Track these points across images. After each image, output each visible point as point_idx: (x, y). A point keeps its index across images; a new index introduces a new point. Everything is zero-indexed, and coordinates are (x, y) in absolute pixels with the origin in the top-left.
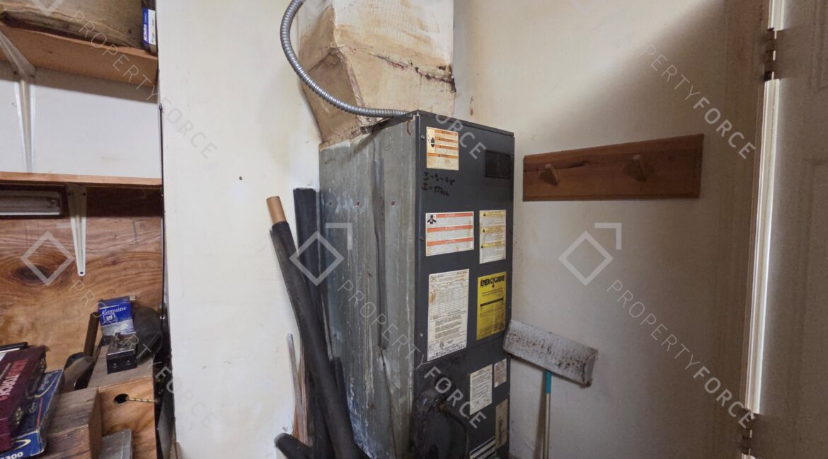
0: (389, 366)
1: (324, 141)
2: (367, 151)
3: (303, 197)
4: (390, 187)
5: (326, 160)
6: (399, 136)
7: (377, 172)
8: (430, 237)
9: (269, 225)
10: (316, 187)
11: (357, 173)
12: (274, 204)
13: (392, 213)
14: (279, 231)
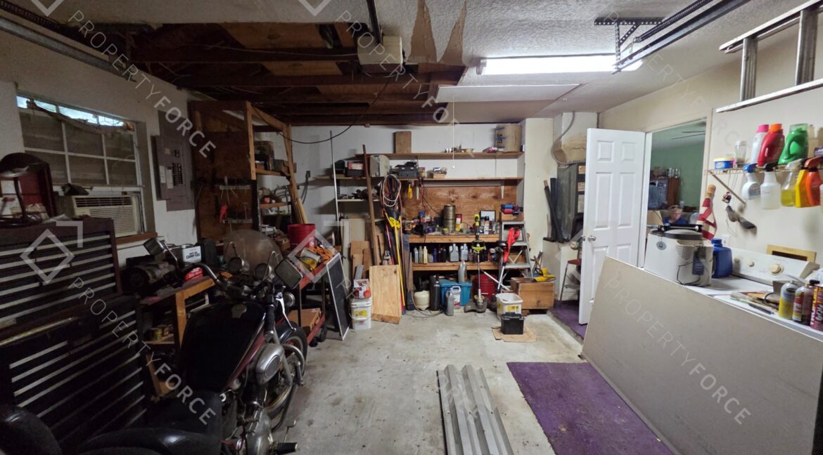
0: (570, 215)
1: (559, 166)
2: (568, 170)
3: (553, 180)
4: (572, 178)
5: (559, 170)
6: (574, 167)
7: (570, 174)
8: (579, 187)
9: (544, 187)
10: (556, 177)
11: (566, 174)
12: (545, 182)
13: (572, 183)
14: (546, 188)
